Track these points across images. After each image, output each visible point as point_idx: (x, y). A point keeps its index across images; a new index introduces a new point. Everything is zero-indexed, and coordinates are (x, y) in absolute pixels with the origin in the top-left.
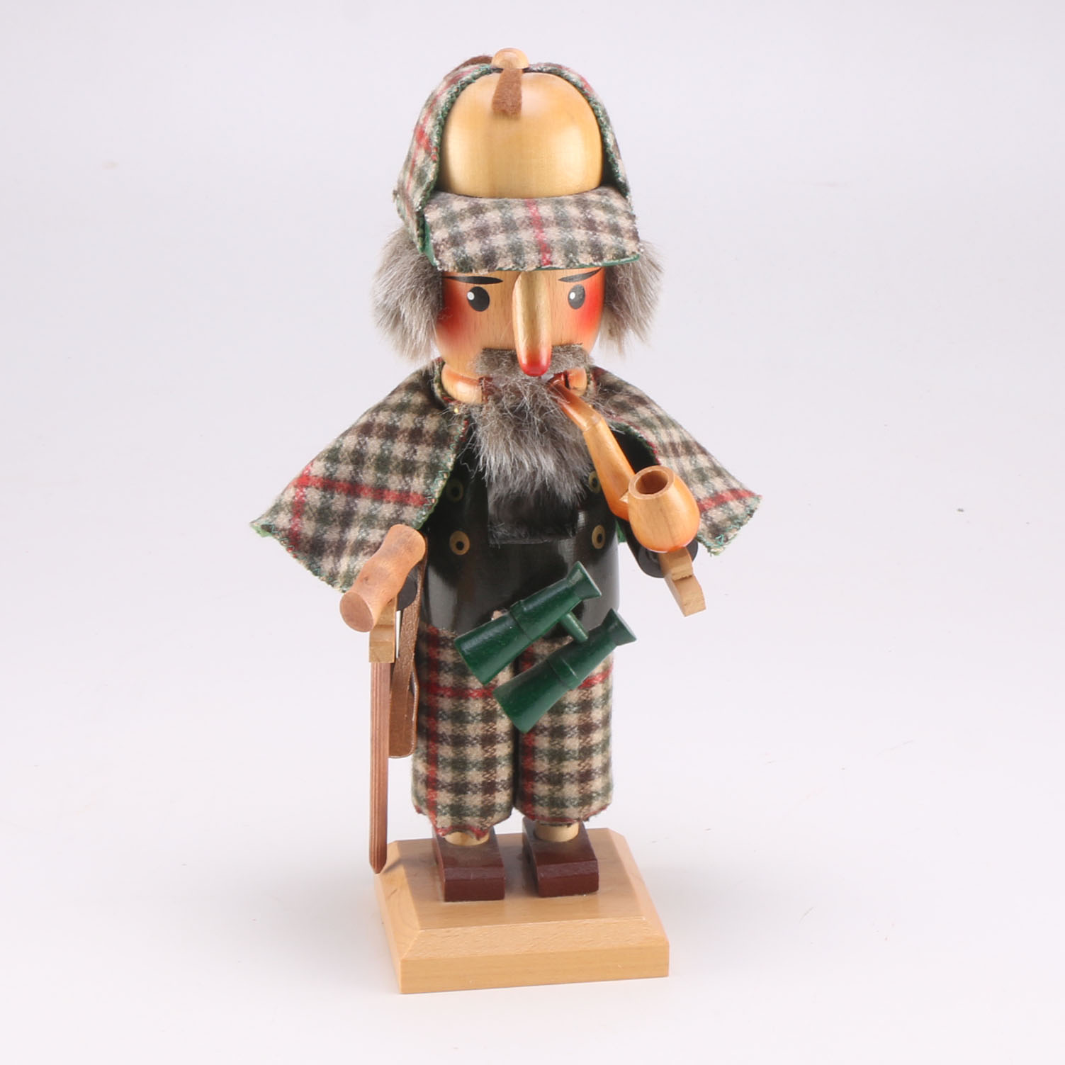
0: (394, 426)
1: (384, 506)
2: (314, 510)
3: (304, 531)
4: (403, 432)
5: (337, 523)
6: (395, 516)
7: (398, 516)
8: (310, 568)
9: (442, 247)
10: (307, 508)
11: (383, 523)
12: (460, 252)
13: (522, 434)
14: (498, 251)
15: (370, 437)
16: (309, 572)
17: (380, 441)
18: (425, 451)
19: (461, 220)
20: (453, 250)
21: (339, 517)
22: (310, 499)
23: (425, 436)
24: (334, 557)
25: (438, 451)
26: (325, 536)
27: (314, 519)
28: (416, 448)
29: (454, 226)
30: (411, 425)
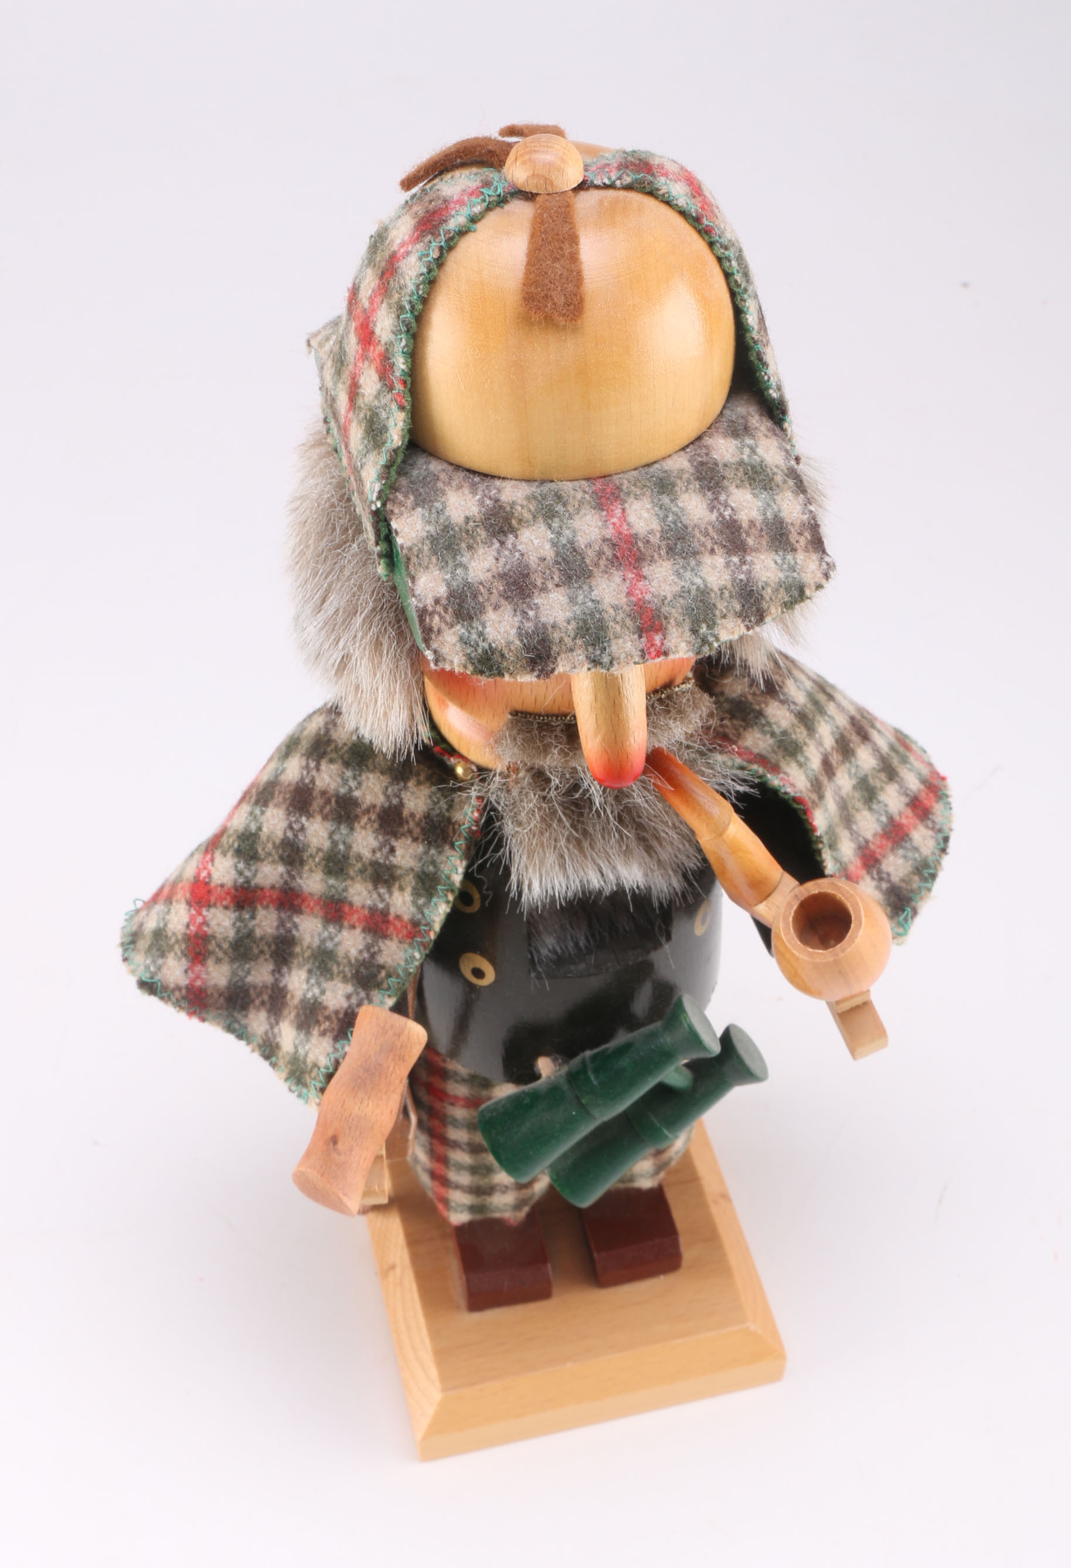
0: (351, 798)
1: (345, 933)
2: (226, 946)
3: (212, 983)
4: (368, 811)
5: (268, 956)
6: (366, 955)
7: (373, 956)
8: (229, 1029)
9: (436, 618)
10: (212, 946)
11: (347, 969)
12: (474, 636)
13: (585, 833)
14: (556, 636)
15: (310, 816)
17: (330, 826)
18: (411, 851)
19: (470, 547)
20: (460, 630)
21: (269, 947)
22: (216, 928)
23: (407, 822)
24: (269, 1011)
25: (433, 851)
26: (249, 979)
27: (227, 959)
28: (394, 843)
29: (456, 566)
30: (380, 800)
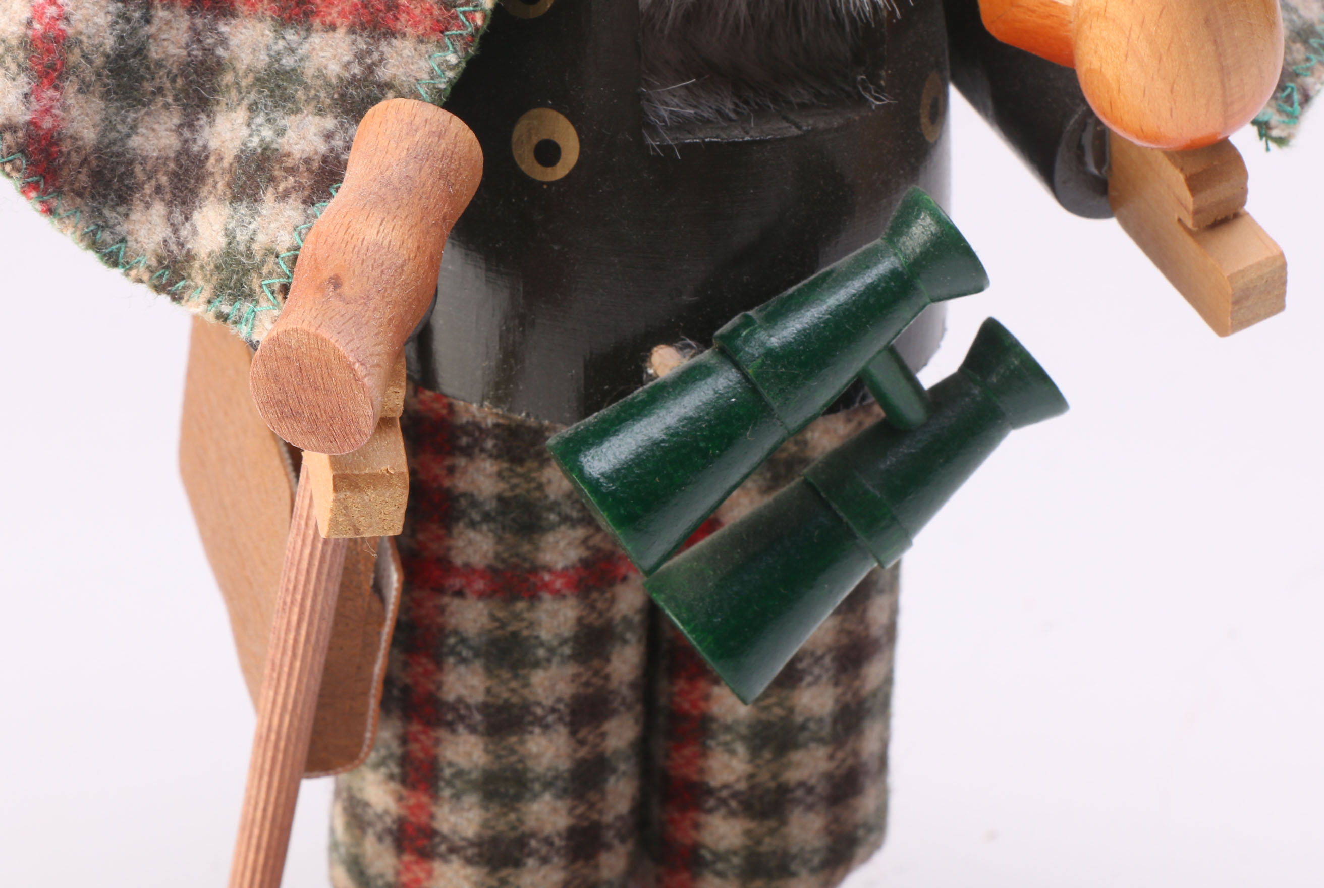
1: (316, 39)
2: (99, 61)
3: (70, 129)
5: (170, 100)
6: (356, 70)
7: (370, 69)
8: (95, 245)
10: (75, 57)
11: (323, 94)
16: (92, 257)
21: (173, 81)
22: (81, 27)
24: (169, 204)
26: (135, 142)
27: (99, 89)
